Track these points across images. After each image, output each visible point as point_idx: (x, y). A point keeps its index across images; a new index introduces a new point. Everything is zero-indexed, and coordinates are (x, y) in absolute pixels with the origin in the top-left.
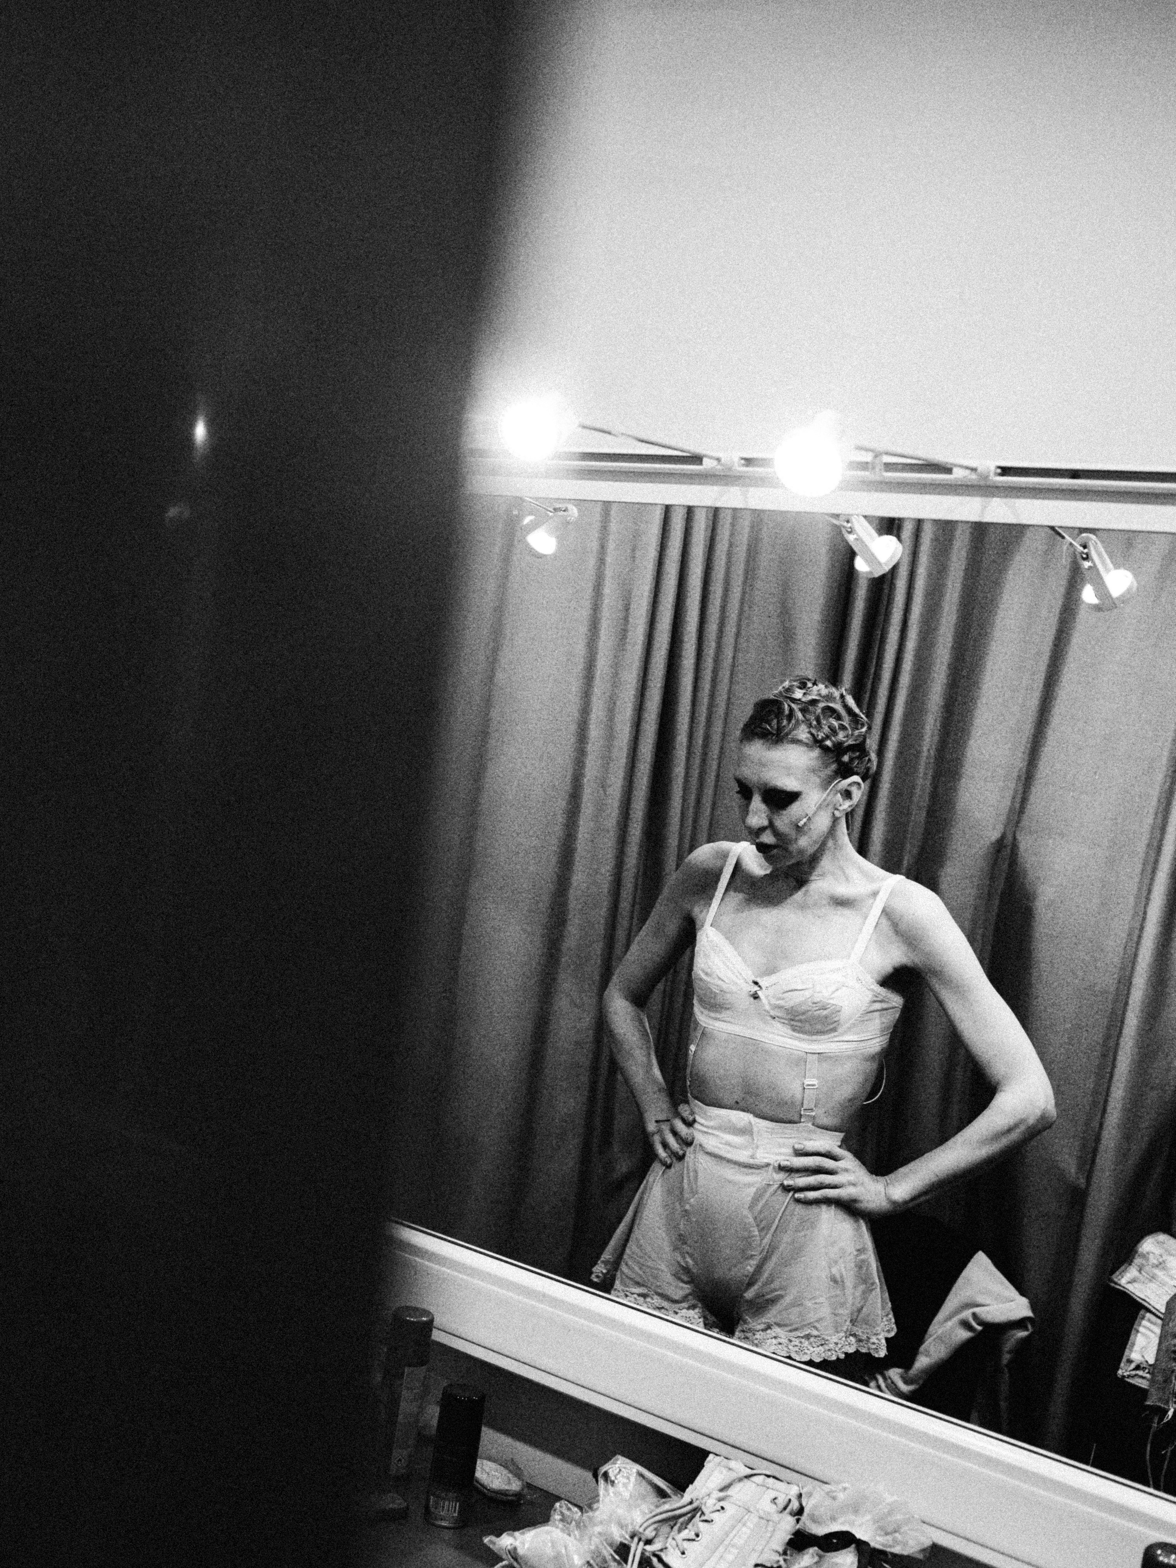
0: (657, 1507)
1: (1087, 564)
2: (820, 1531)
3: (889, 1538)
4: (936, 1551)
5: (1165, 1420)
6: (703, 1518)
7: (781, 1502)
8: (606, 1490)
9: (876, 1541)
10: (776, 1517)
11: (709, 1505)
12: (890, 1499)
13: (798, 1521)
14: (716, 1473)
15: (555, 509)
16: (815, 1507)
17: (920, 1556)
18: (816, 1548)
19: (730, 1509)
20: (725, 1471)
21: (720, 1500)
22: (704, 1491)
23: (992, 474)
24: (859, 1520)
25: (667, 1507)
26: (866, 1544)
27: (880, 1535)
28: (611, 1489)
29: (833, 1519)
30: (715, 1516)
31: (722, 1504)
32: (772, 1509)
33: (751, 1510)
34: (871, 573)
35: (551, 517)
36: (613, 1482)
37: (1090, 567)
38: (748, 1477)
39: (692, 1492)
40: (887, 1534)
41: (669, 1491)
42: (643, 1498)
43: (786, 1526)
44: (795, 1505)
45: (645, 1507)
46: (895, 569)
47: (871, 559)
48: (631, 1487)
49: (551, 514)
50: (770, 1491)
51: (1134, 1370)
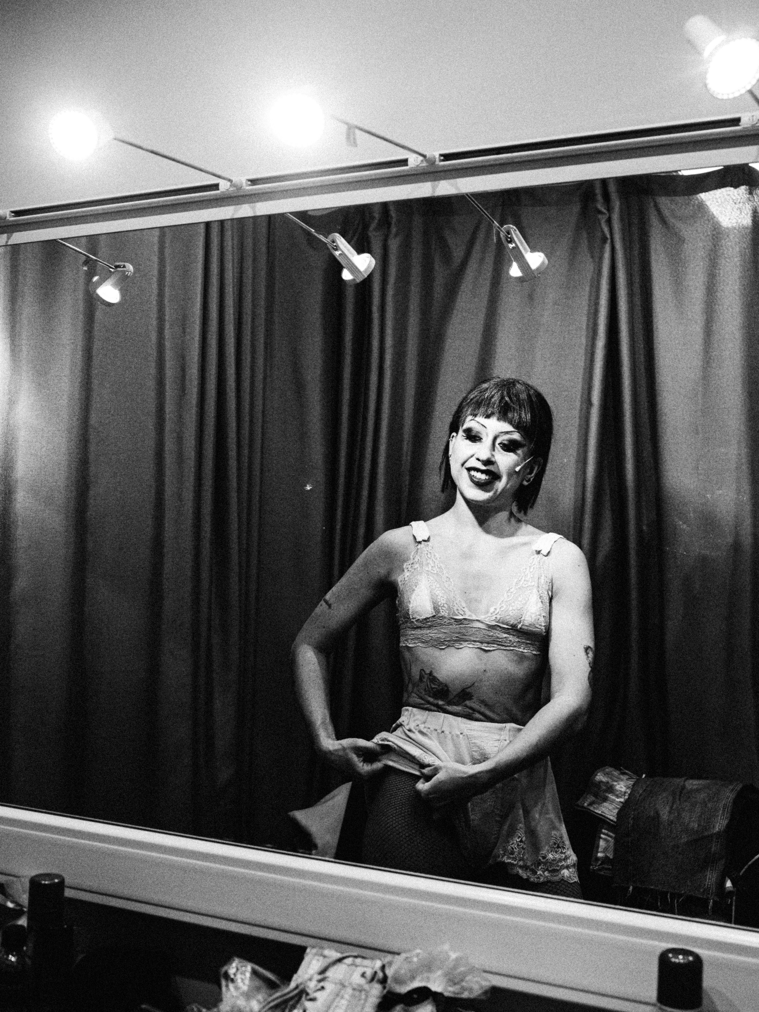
0: (271, 996)
1: (511, 246)
2: (404, 989)
3: (458, 987)
4: (495, 991)
5: (628, 895)
6: (308, 997)
7: (369, 973)
8: (227, 986)
9: (449, 991)
10: (367, 987)
11: (312, 985)
12: (453, 956)
13: (384, 988)
14: (314, 962)
15: (117, 267)
16: (396, 972)
17: (483, 997)
18: (402, 1006)
19: (329, 986)
20: (321, 958)
21: (320, 981)
22: (307, 976)
23: (437, 160)
24: (433, 976)
25: (278, 994)
26: (441, 994)
27: (450, 986)
28: (231, 986)
29: (413, 978)
30: (318, 995)
31: (322, 984)
32: (362, 981)
33: (346, 984)
34: (354, 280)
35: (113, 273)
36: (233, 981)
37: (513, 248)
38: (340, 960)
39: (296, 980)
40: (455, 984)
41: (278, 982)
42: (258, 989)
43: (376, 990)
44: (380, 975)
45: (260, 997)
46: (370, 276)
47: (353, 269)
48: (247, 982)
49: (112, 270)
50: (358, 968)
51: (601, 864)
